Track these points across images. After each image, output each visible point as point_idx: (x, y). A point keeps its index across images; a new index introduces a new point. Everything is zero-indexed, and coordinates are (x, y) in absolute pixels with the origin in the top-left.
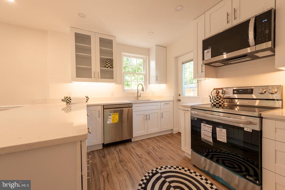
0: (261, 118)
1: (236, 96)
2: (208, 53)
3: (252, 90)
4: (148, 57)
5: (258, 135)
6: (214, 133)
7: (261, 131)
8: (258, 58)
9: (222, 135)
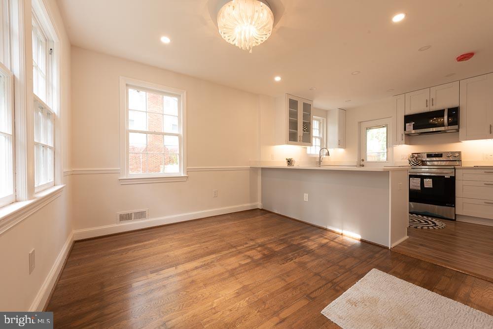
0: (455, 169)
1: (428, 159)
2: (410, 126)
3: (442, 154)
4: (325, 119)
5: (453, 179)
6: (422, 183)
7: (455, 177)
8: (446, 132)
9: (428, 183)
